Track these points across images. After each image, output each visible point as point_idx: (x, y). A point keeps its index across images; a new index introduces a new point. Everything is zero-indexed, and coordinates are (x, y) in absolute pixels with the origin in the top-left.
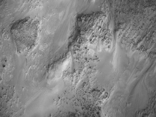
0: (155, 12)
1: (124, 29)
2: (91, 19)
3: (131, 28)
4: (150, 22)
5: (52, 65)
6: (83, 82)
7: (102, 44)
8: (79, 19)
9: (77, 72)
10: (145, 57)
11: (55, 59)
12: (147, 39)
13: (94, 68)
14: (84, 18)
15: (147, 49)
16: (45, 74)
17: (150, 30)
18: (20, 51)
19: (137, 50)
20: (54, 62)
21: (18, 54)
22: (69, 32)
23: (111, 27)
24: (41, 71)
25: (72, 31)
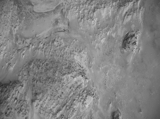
1: (41, 100)
2: (7, 90)
3: (49, 98)
4: (70, 90)
12: (68, 108)
17: (71, 98)
23: (28, 97)
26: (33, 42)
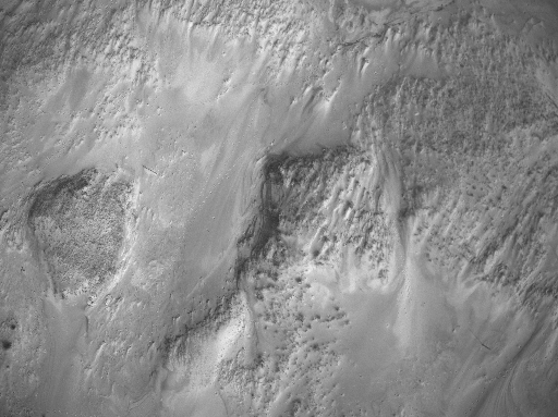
0: (544, 142)
1: (434, 210)
2: (315, 176)
3: (461, 204)
4: (528, 181)
5: (179, 341)
6: (290, 400)
7: (358, 266)
8: (272, 175)
9: (269, 364)
10: (513, 304)
11: (190, 321)
12: (520, 240)
13: (328, 349)
14: (291, 173)
15: (518, 279)
16: (154, 372)
17: (530, 209)
18: (65, 293)
19: (485, 283)
20: (188, 329)
21: (57, 301)
22: (239, 220)
23: (389, 202)
24: (142, 360)
25: (249, 216)
26: (396, 22)
